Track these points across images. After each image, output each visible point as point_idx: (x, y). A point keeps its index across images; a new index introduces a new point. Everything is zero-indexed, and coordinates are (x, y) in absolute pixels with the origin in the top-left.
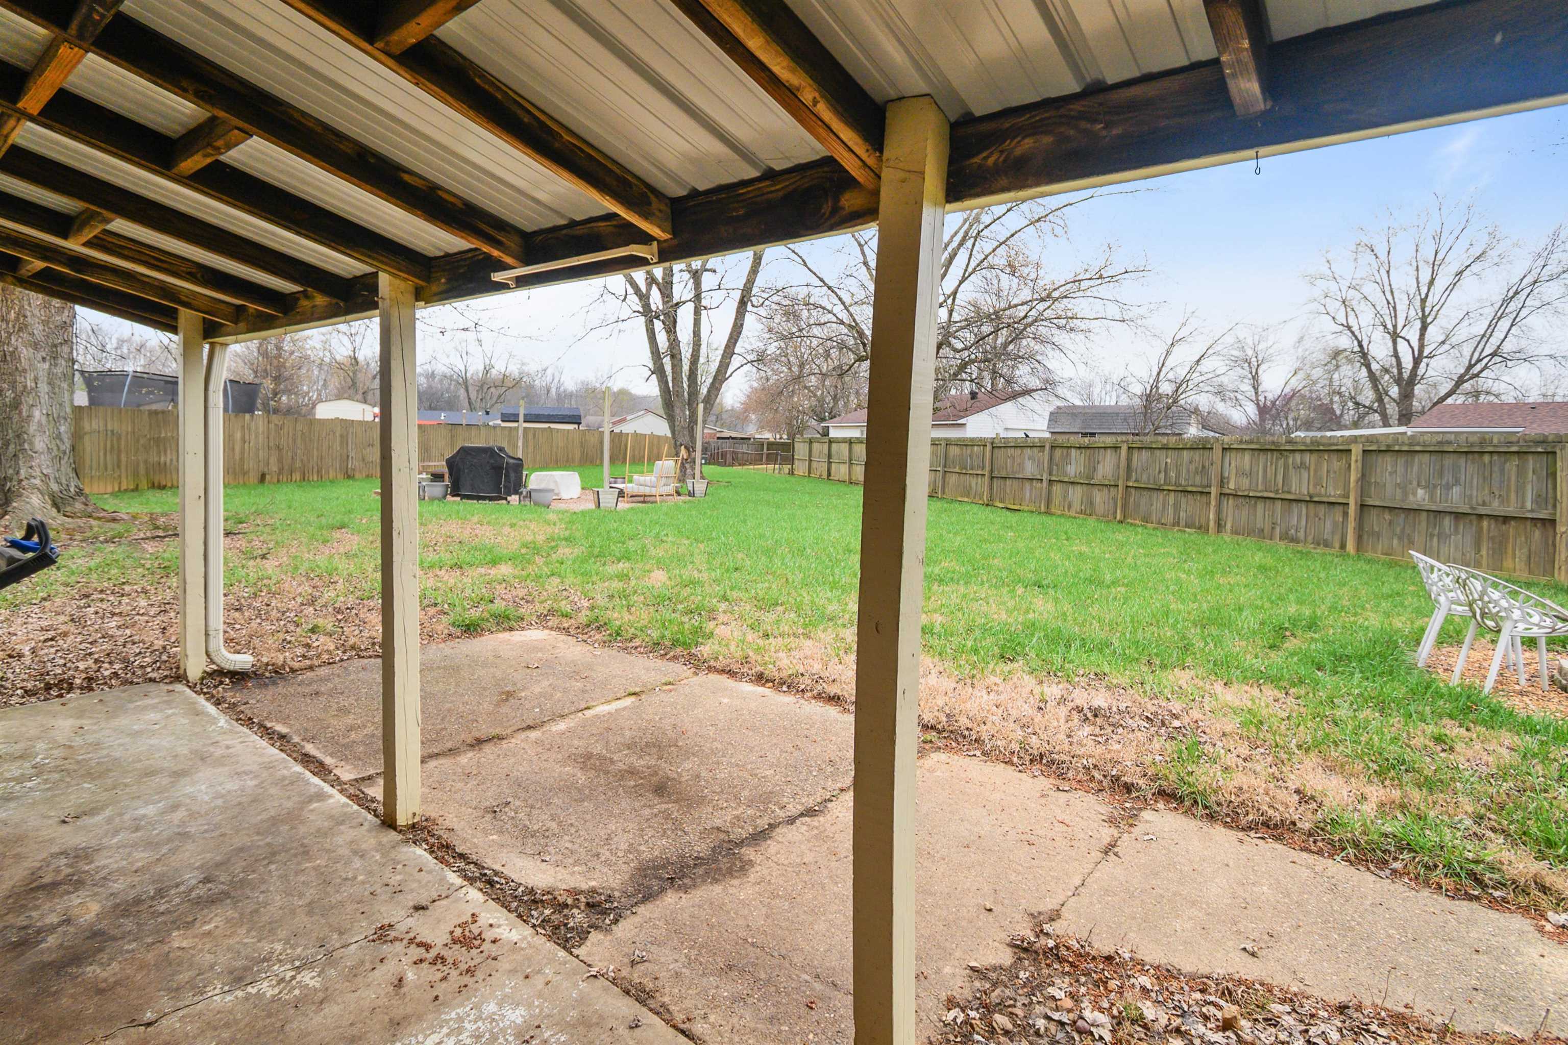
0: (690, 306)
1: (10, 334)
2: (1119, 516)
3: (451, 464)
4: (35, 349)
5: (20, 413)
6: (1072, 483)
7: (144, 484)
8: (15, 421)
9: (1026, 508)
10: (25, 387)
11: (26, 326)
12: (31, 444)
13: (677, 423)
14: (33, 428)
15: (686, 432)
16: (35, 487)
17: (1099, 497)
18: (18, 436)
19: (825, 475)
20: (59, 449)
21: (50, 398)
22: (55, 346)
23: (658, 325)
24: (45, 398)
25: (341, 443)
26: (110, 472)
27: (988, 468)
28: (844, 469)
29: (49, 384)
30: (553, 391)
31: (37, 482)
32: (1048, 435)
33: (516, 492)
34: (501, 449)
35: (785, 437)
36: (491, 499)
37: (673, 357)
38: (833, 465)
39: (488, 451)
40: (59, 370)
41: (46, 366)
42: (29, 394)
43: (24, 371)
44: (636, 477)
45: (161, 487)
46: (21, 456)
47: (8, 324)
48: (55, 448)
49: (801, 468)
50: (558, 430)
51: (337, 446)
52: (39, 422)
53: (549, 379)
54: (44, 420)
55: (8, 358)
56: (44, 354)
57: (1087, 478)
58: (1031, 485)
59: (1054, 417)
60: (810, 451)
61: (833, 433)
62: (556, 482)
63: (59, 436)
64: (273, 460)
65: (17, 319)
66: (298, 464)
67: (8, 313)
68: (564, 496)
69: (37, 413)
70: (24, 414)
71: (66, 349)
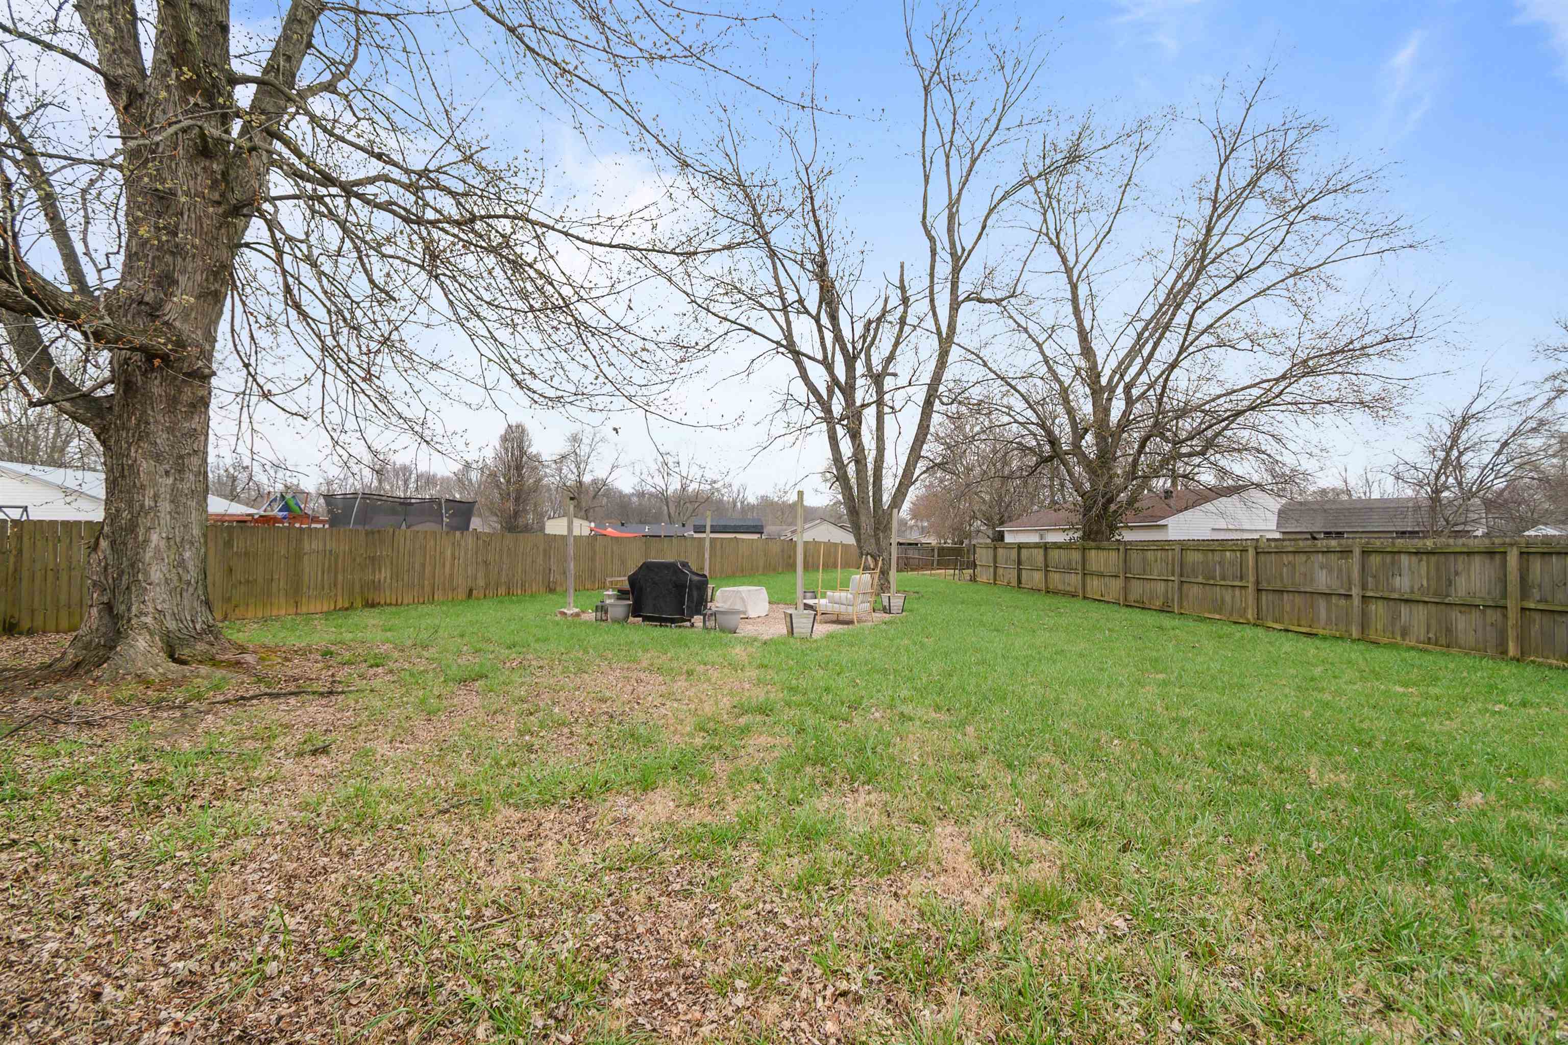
0: (873, 410)
1: (130, 445)
2: (1512, 649)
3: (632, 580)
4: (157, 461)
5: (137, 537)
6: (1407, 601)
7: (358, 603)
8: (129, 546)
9: (1321, 632)
10: (142, 506)
11: (148, 434)
12: (146, 574)
13: (863, 531)
14: (149, 555)
15: (873, 541)
16: (145, 626)
17: (1462, 623)
18: (132, 565)
19: (1014, 583)
20: (180, 579)
21: (172, 518)
22: (181, 457)
23: (840, 431)
24: (165, 518)
25: (545, 555)
26: (326, 590)
27: (1252, 579)
28: (1038, 576)
29: (172, 502)
30: (739, 504)
31: (148, 620)
32: (1277, 536)
33: (698, 612)
34: (685, 565)
35: (949, 541)
36: (673, 621)
37: (857, 462)
38: (1024, 572)
39: (671, 567)
40: (185, 486)
41: (170, 481)
42: (147, 514)
43: (143, 487)
44: (829, 593)
45: (373, 605)
46: (133, 589)
47: (128, 433)
48: (175, 578)
49: (984, 576)
50: (743, 540)
51: (540, 560)
52: (157, 549)
53: (735, 495)
54: (163, 544)
55: (126, 473)
56: (167, 467)
57: (1436, 594)
58: (1329, 603)
59: (1283, 514)
60: (995, 557)
61: (1008, 539)
62: (742, 599)
63: (182, 563)
64: (480, 575)
65: (138, 425)
66: (504, 579)
67: (129, 419)
68: (752, 614)
69: (154, 537)
70: (140, 538)
71: (195, 461)
